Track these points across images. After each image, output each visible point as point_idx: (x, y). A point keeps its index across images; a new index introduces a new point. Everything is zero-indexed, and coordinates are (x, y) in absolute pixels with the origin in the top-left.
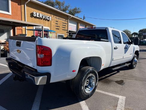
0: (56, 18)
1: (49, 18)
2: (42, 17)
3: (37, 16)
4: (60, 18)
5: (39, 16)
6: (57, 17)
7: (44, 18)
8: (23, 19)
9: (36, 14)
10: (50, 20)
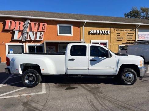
0: (117, 30)
1: (108, 32)
2: (99, 33)
3: (94, 33)
4: (123, 29)
5: (96, 32)
6: (119, 29)
7: (101, 33)
8: (82, 37)
9: (93, 31)
10: (108, 33)
